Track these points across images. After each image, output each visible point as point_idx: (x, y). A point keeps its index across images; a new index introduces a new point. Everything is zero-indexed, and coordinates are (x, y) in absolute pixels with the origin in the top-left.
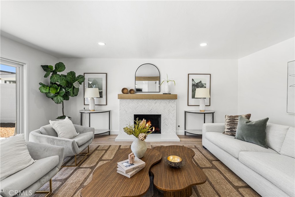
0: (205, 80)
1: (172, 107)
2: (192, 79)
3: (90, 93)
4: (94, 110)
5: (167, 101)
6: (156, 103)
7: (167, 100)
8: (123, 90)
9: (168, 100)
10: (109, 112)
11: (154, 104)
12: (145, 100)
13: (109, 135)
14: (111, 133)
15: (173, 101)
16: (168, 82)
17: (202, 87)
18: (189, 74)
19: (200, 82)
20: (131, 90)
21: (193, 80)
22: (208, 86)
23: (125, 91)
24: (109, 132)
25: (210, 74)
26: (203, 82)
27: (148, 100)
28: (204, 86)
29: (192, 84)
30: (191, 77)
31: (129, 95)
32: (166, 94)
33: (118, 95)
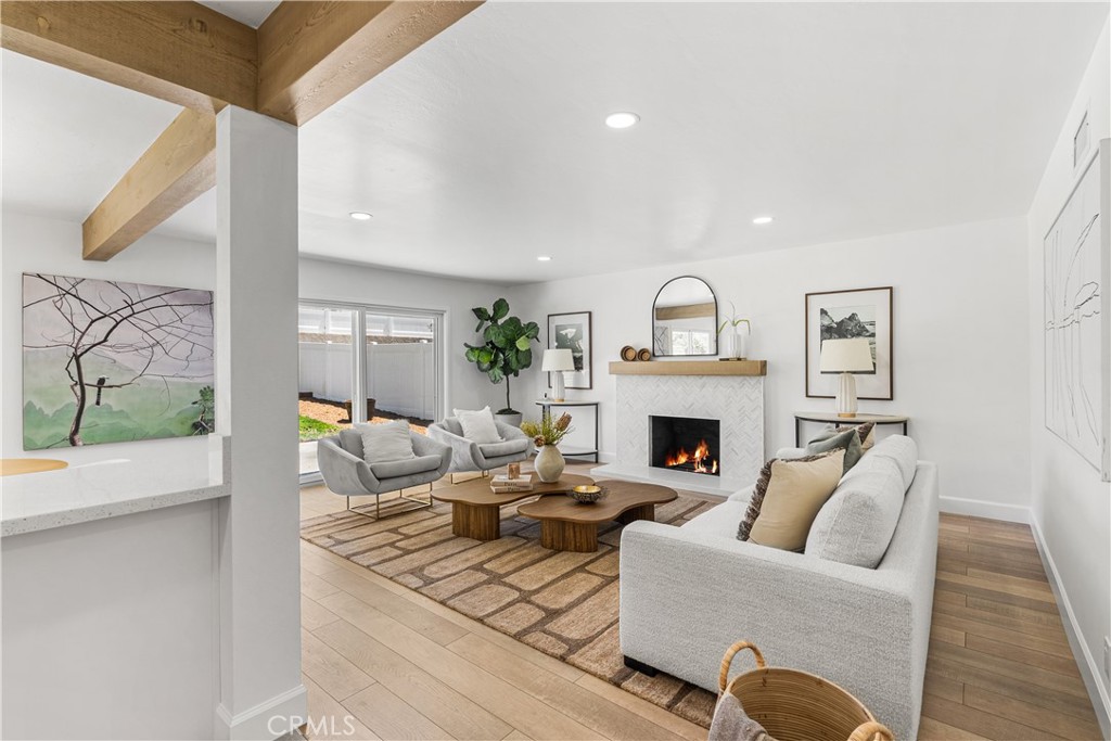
0: (871, 310)
1: (750, 400)
2: (822, 310)
3: (552, 359)
4: (563, 400)
5: (735, 382)
6: (703, 386)
7: (736, 378)
8: (625, 352)
9: (739, 379)
10: (597, 404)
11: (698, 389)
12: (676, 379)
13: (597, 462)
14: (601, 460)
15: (753, 380)
16: (734, 324)
17: (859, 335)
18: (807, 295)
19: (852, 317)
20: (643, 351)
21: (823, 312)
22: (882, 331)
23: (631, 354)
24: (597, 454)
25: (891, 288)
26: (863, 318)
27: (684, 378)
28: (867, 331)
29: (823, 326)
30: (817, 304)
31: (638, 364)
32: (728, 360)
33: (610, 363)
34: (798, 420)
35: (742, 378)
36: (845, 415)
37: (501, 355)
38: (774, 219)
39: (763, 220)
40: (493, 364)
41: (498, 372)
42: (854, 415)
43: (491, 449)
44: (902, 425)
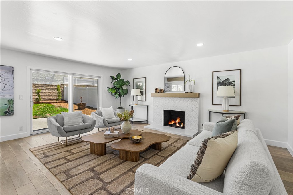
0: (234, 77)
1: (195, 105)
2: (218, 77)
3: (134, 92)
4: (137, 105)
5: (189, 100)
6: (180, 101)
7: (190, 98)
8: (156, 90)
9: (191, 99)
10: (147, 106)
11: (178, 102)
12: (171, 98)
13: (147, 124)
14: (149, 123)
15: (195, 99)
16: (190, 81)
17: (230, 85)
18: (213, 72)
19: (228, 79)
20: (161, 90)
21: (218, 78)
22: (237, 83)
23: (158, 91)
24: (147, 121)
25: (241, 70)
26: (231, 79)
27: (174, 98)
28: (233, 84)
29: (218, 82)
30: (216, 75)
31: (160, 94)
32: (188, 92)
33: (151, 93)
34: (210, 112)
35: (192, 98)
36: (225, 111)
37: (118, 90)
38: (204, 44)
39: (200, 45)
40: (116, 93)
41: (117, 95)
42: (228, 111)
43: (110, 121)
44: (244, 114)
